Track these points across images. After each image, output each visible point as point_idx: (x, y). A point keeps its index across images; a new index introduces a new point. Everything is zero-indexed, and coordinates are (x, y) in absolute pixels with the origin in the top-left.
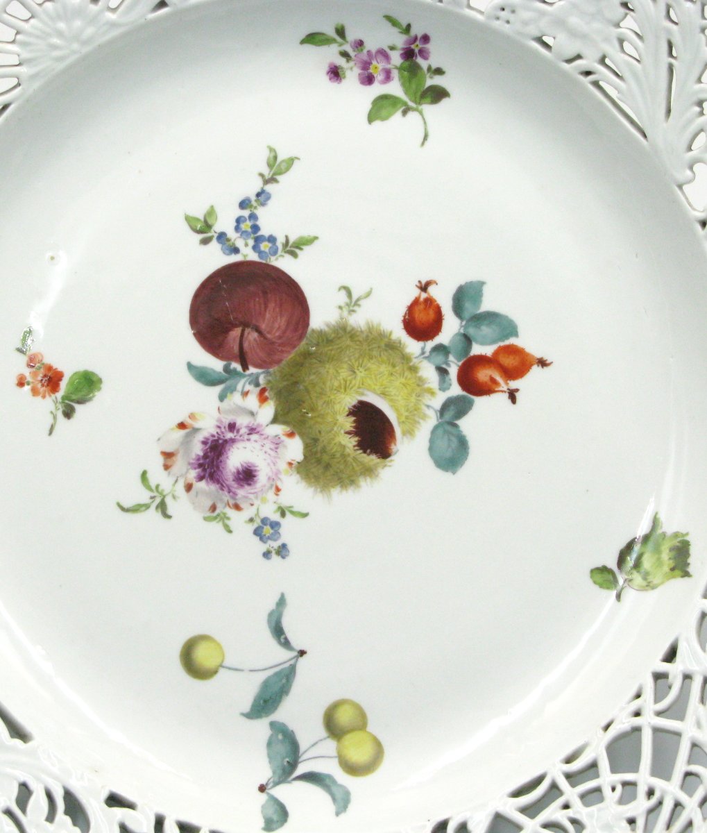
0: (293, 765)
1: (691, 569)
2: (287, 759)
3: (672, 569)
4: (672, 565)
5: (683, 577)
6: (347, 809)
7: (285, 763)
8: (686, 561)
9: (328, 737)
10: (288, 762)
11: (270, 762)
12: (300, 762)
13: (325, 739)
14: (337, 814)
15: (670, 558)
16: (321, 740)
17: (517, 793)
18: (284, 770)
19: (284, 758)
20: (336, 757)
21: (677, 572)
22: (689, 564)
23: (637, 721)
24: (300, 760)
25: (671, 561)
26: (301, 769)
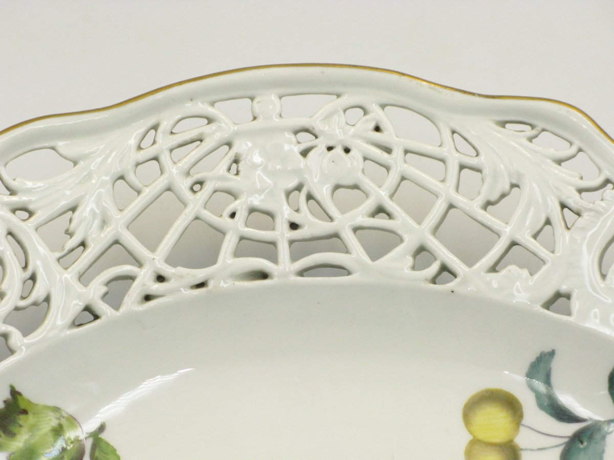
0: (577, 438)
1: (6, 395)
2: (581, 446)
3: (25, 412)
4: (22, 417)
5: (20, 394)
6: (538, 355)
7: (585, 444)
8: (6, 408)
9: (522, 449)
10: (582, 443)
11: (603, 451)
12: (568, 437)
13: (526, 450)
14: (552, 353)
15: (20, 426)
16: (531, 450)
17: (340, 269)
18: (591, 438)
19: (585, 449)
20: (522, 425)
21: (23, 405)
22: (5, 402)
23: (167, 270)
24: (566, 440)
25: (21, 422)
26: (570, 429)
